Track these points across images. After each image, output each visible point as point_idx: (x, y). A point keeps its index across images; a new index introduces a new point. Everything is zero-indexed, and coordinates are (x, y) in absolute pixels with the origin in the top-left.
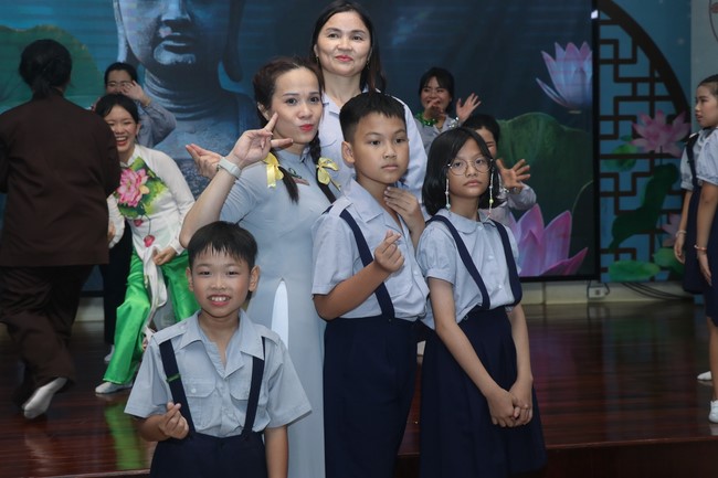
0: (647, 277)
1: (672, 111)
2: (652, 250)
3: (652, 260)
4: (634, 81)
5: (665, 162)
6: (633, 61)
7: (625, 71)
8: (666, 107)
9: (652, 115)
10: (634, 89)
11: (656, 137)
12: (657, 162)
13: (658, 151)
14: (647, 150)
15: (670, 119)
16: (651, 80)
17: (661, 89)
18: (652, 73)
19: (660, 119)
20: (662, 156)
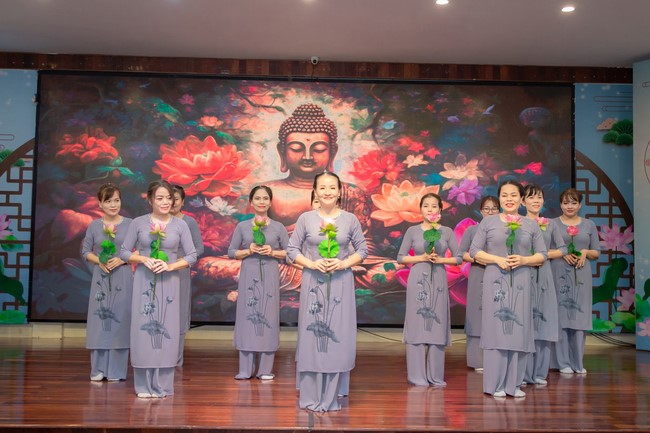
0: (607, 330)
1: (624, 225)
2: (610, 313)
3: (610, 319)
4: (599, 205)
5: (619, 256)
6: (599, 192)
7: (593, 198)
8: (619, 222)
9: (611, 226)
10: (599, 210)
11: (613, 240)
12: (614, 257)
13: (614, 249)
14: (607, 249)
15: (622, 230)
16: (610, 205)
17: (616, 210)
18: (610, 200)
19: (616, 229)
20: (616, 252)
